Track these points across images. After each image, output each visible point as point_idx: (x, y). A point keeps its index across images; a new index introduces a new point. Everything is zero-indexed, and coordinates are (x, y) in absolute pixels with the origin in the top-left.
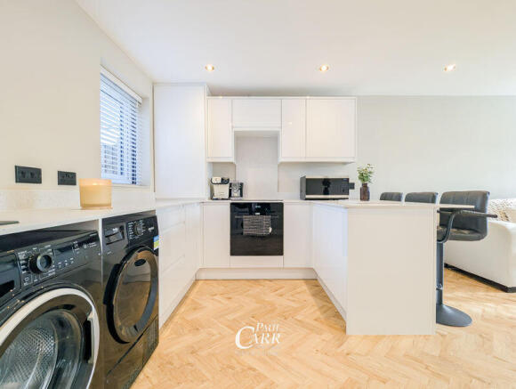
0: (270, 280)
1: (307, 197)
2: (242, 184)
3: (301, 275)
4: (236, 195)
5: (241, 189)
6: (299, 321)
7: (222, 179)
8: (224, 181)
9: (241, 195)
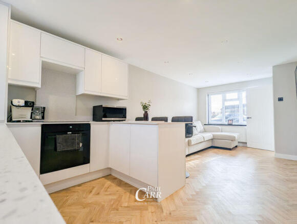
0: (79, 185)
1: (103, 119)
2: (44, 108)
3: (101, 175)
4: (38, 117)
5: (43, 113)
6: (127, 207)
7: (26, 102)
8: (27, 104)
9: (43, 118)
